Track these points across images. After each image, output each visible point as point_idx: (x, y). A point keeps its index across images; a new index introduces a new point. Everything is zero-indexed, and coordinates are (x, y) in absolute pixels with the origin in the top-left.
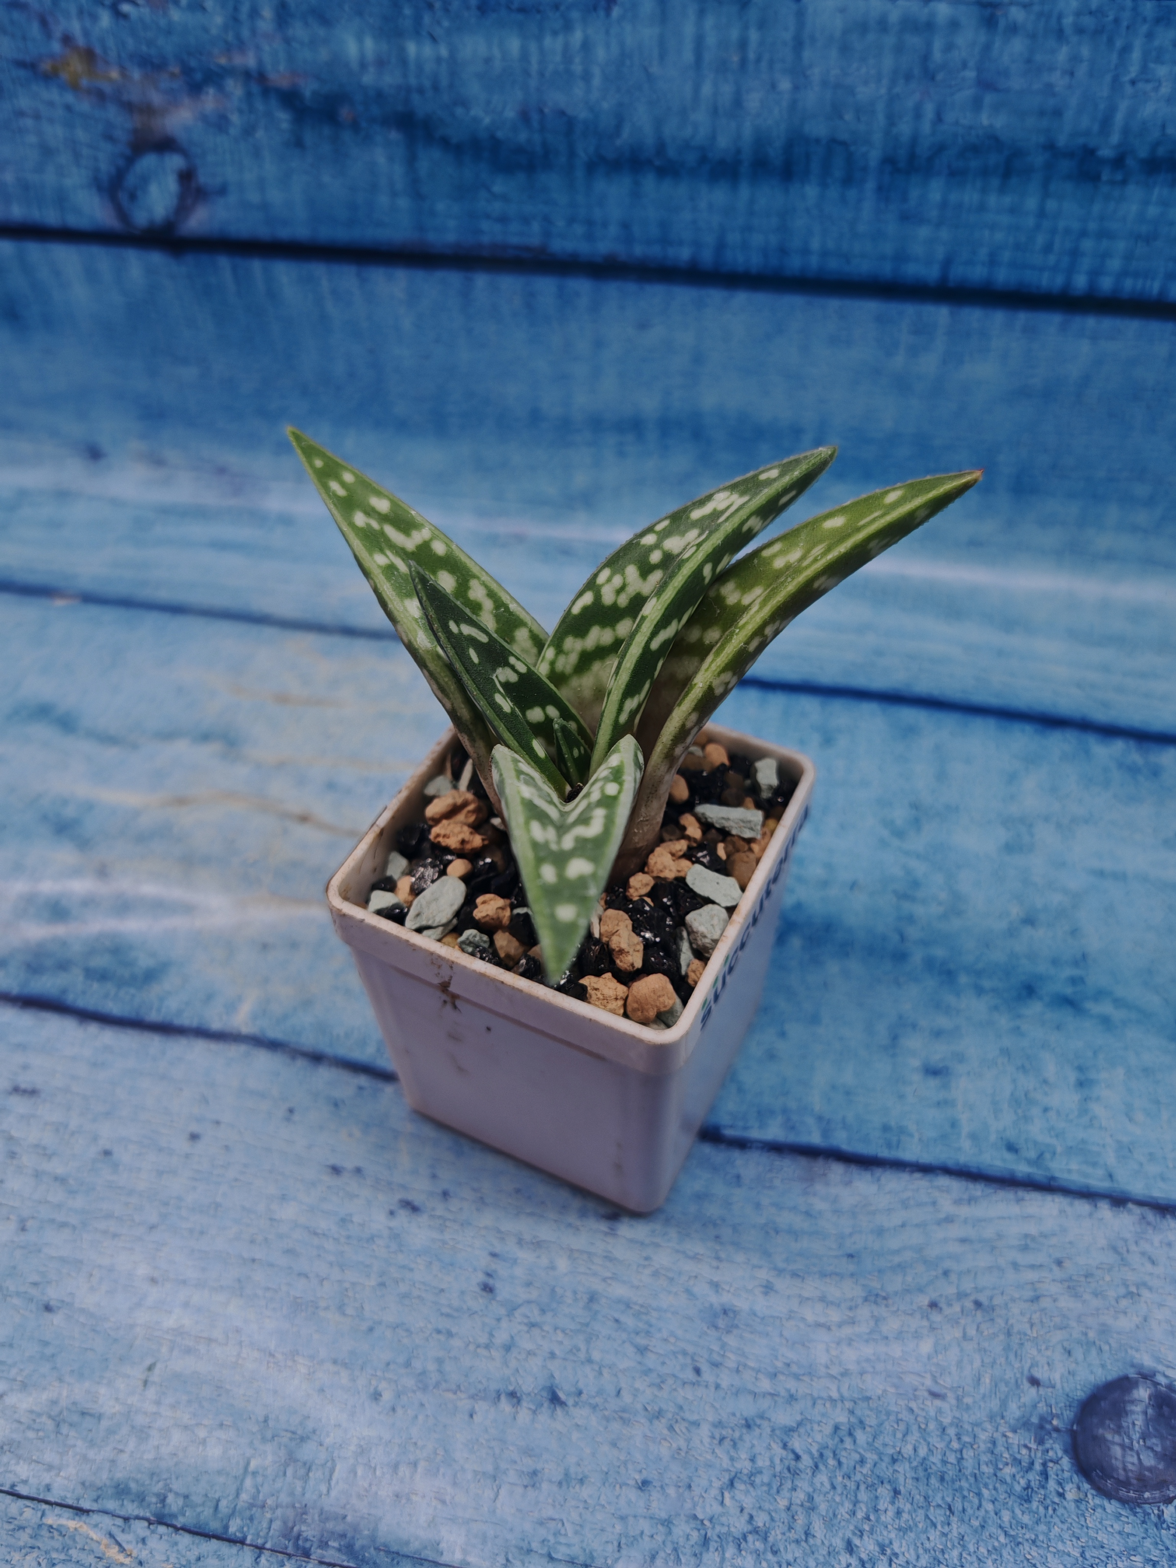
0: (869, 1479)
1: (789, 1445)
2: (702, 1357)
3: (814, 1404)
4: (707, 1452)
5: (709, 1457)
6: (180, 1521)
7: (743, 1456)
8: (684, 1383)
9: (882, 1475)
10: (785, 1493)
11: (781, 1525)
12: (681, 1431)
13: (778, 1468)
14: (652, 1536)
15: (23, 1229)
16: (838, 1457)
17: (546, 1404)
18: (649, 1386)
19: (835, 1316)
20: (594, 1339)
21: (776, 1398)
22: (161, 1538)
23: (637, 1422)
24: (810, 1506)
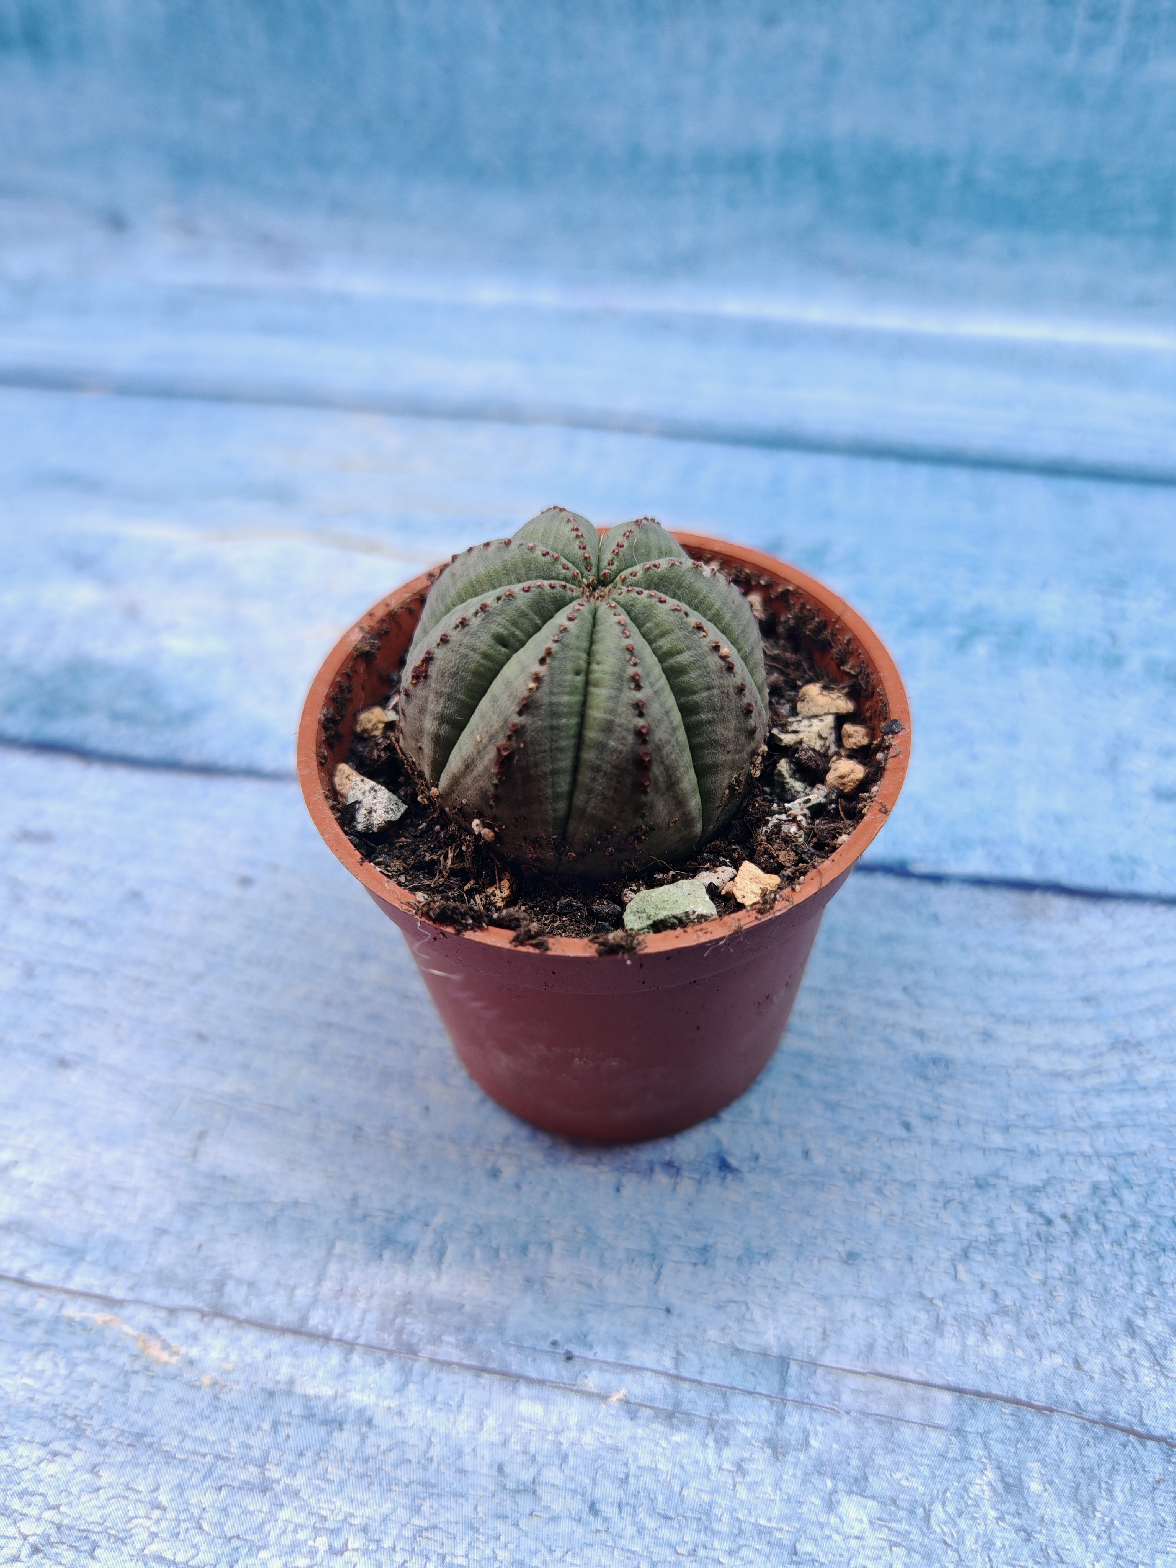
0: (1146, 1246)
1: (1036, 1207)
2: (910, 1110)
3: (1062, 1160)
4: (929, 1217)
5: (932, 1223)
6: (244, 1313)
7: (978, 1221)
8: (890, 1141)
9: (1162, 1240)
10: (1037, 1265)
11: (1036, 1303)
12: (893, 1194)
13: (1025, 1235)
14: (867, 1320)
16: (1101, 1221)
17: (713, 1173)
18: (846, 1145)
19: (1076, 1064)
21: (1012, 1154)
22: (218, 1332)
23: (834, 1185)
24: (1073, 1281)
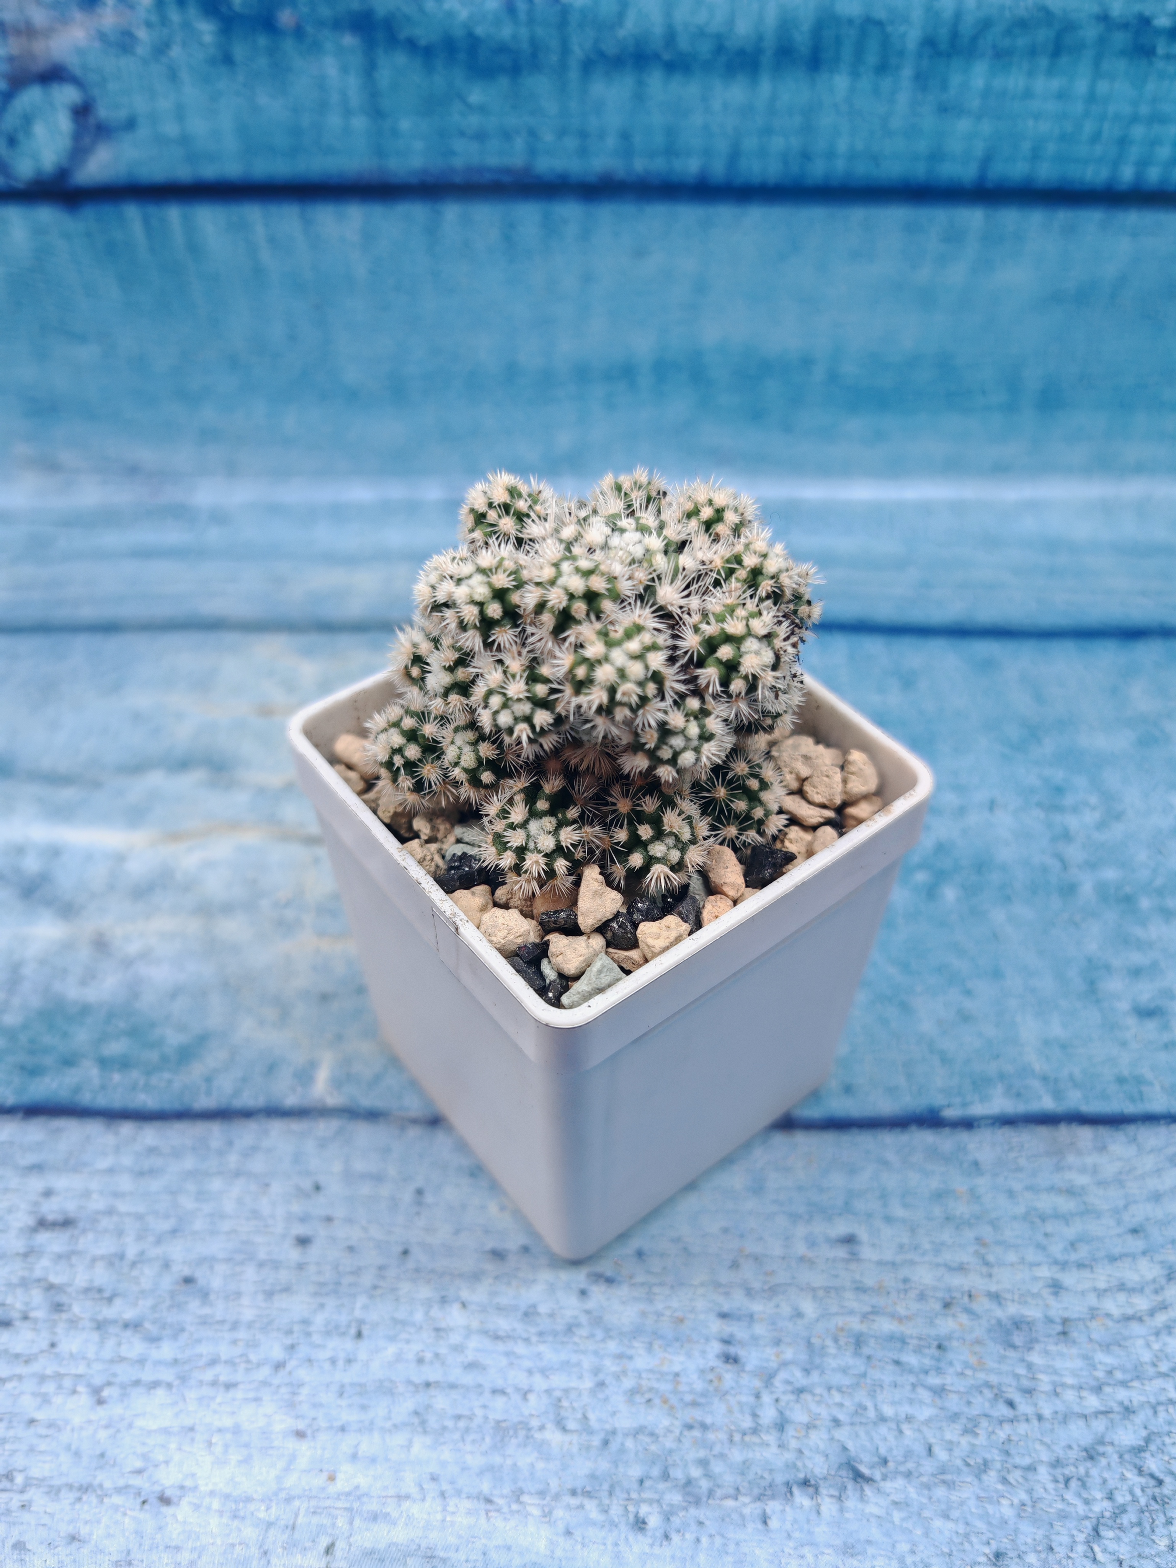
1: (1145, 1469)
2: (1010, 1386)
3: (1155, 1412)
4: (1055, 1500)
5: (1060, 1505)
10: (1161, 1530)
12: (1017, 1481)
13: (1143, 1501)
15: (101, 1402)
17: (850, 1485)
18: (963, 1435)
19: (1142, 1303)
20: (878, 1391)
21: (1111, 1416)
23: (963, 1482)
